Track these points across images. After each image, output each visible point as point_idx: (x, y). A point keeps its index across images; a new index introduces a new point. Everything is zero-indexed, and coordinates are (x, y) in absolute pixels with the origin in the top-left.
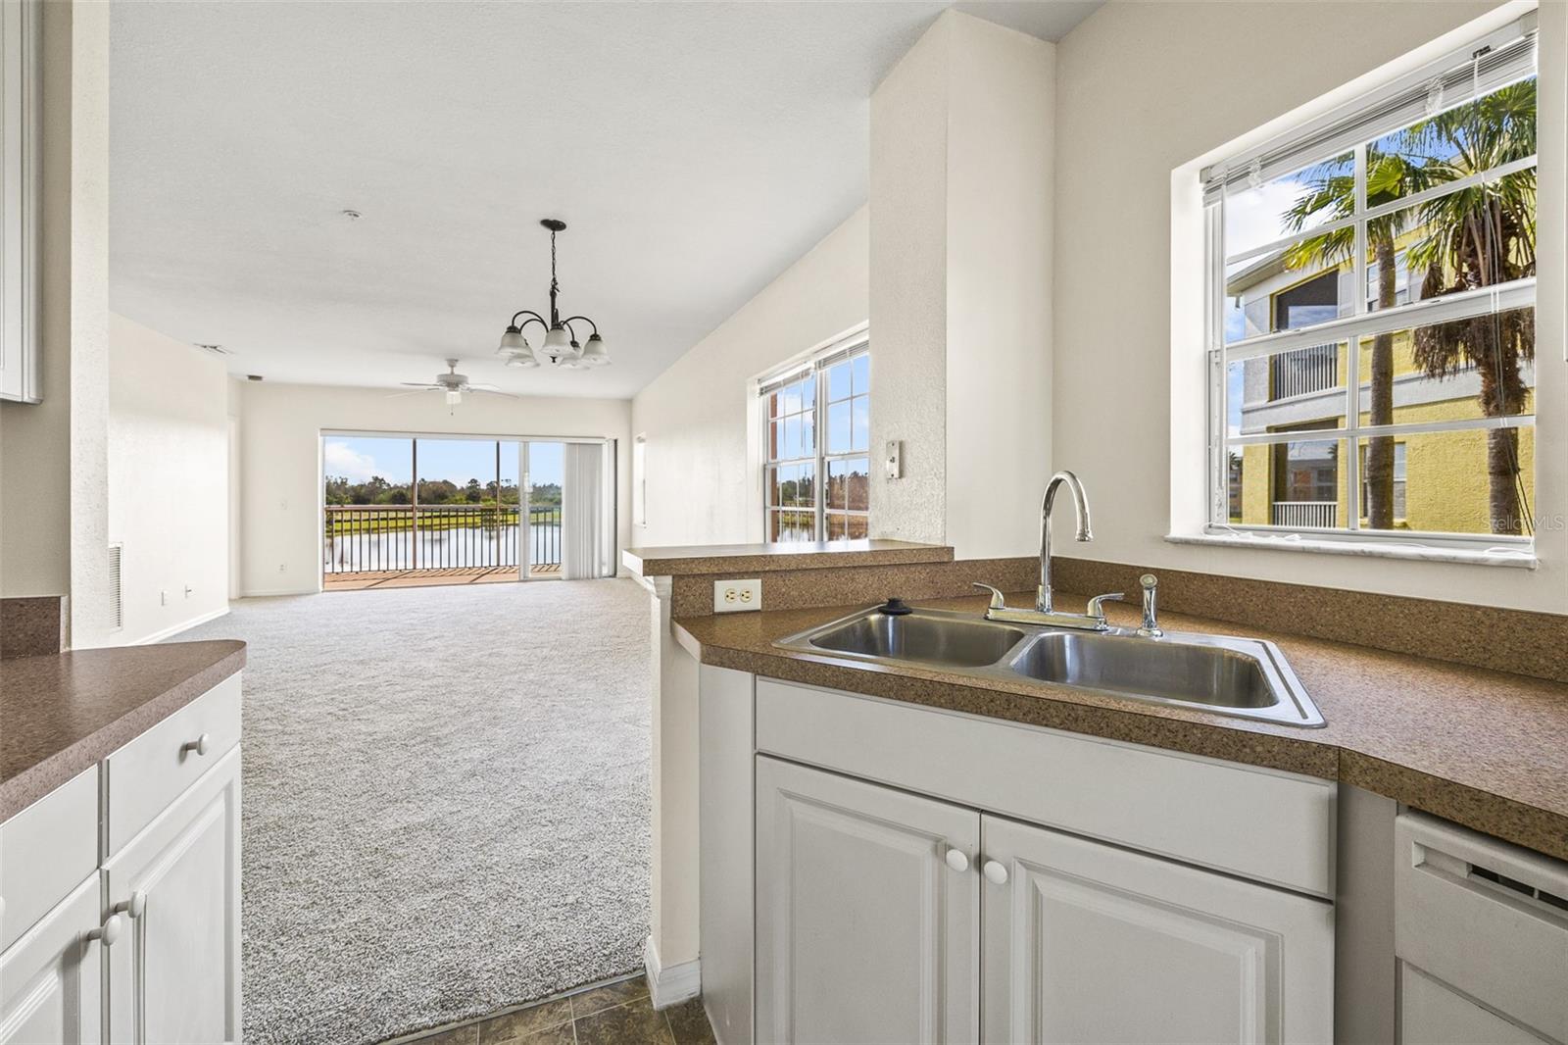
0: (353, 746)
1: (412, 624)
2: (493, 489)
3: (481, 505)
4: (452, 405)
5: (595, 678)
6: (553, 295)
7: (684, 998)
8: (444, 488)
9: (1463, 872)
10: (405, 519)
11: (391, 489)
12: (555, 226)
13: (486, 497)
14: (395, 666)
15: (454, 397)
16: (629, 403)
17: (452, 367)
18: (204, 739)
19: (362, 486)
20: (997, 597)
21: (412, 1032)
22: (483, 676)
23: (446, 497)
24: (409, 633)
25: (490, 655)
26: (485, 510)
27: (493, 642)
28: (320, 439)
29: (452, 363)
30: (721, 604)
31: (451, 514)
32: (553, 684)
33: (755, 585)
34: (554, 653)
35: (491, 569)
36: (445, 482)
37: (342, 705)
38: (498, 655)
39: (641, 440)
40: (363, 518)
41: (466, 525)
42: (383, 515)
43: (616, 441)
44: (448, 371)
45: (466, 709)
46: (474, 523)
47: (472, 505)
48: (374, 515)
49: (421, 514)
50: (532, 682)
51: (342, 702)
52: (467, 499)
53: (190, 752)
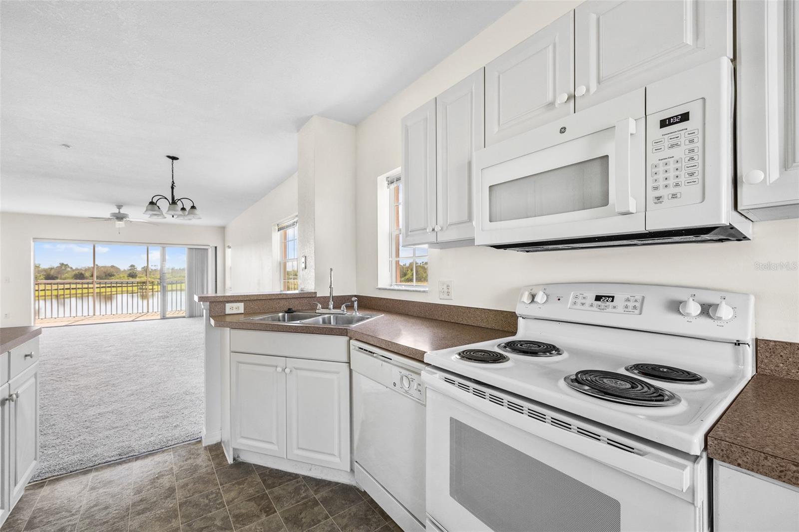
0: (67, 390)
1: (95, 341)
2: (146, 270)
3: (138, 280)
4: (119, 228)
5: (197, 357)
6: (172, 188)
7: (215, 442)
8: (112, 270)
9: (357, 349)
10: (82, 288)
11: (73, 270)
12: (174, 158)
13: (141, 275)
14: (87, 359)
15: (120, 224)
16: (223, 229)
17: (119, 209)
18: (33, 353)
19: (51, 269)
20: (319, 306)
21: (107, 462)
22: (138, 360)
23: (113, 275)
24: (94, 345)
25: (142, 352)
26: (140, 283)
27: (144, 346)
28: (32, 243)
29: (119, 207)
30: (228, 311)
31: (118, 285)
32: (175, 361)
33: (241, 305)
34: (177, 349)
35: (143, 314)
36: (113, 267)
37: (58, 376)
38: (146, 351)
39: (229, 247)
40: (53, 288)
41: (127, 292)
42: (67, 286)
43: (216, 247)
44: (117, 211)
45: (129, 373)
46: (132, 291)
47: (131, 280)
48: (61, 287)
49: (98, 286)
50: (164, 361)
51: (58, 375)
52: (128, 277)
53: (27, 357)
